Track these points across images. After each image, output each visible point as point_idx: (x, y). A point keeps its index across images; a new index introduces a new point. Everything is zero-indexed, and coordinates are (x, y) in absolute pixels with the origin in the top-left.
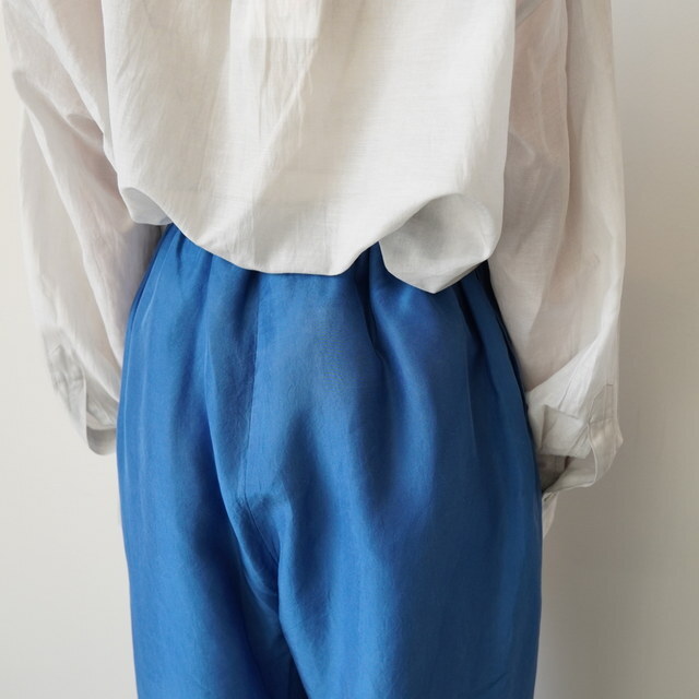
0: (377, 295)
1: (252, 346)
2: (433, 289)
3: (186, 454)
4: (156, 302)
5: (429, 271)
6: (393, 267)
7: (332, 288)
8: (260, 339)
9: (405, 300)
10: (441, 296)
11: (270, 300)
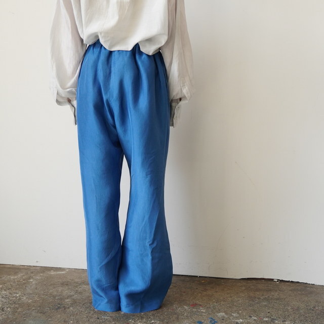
0: (137, 57)
1: (111, 67)
2: (151, 54)
3: (96, 90)
4: (88, 59)
5: (149, 50)
6: (142, 49)
7: (128, 54)
8: (112, 66)
9: (144, 56)
10: (154, 56)
11: (115, 57)
